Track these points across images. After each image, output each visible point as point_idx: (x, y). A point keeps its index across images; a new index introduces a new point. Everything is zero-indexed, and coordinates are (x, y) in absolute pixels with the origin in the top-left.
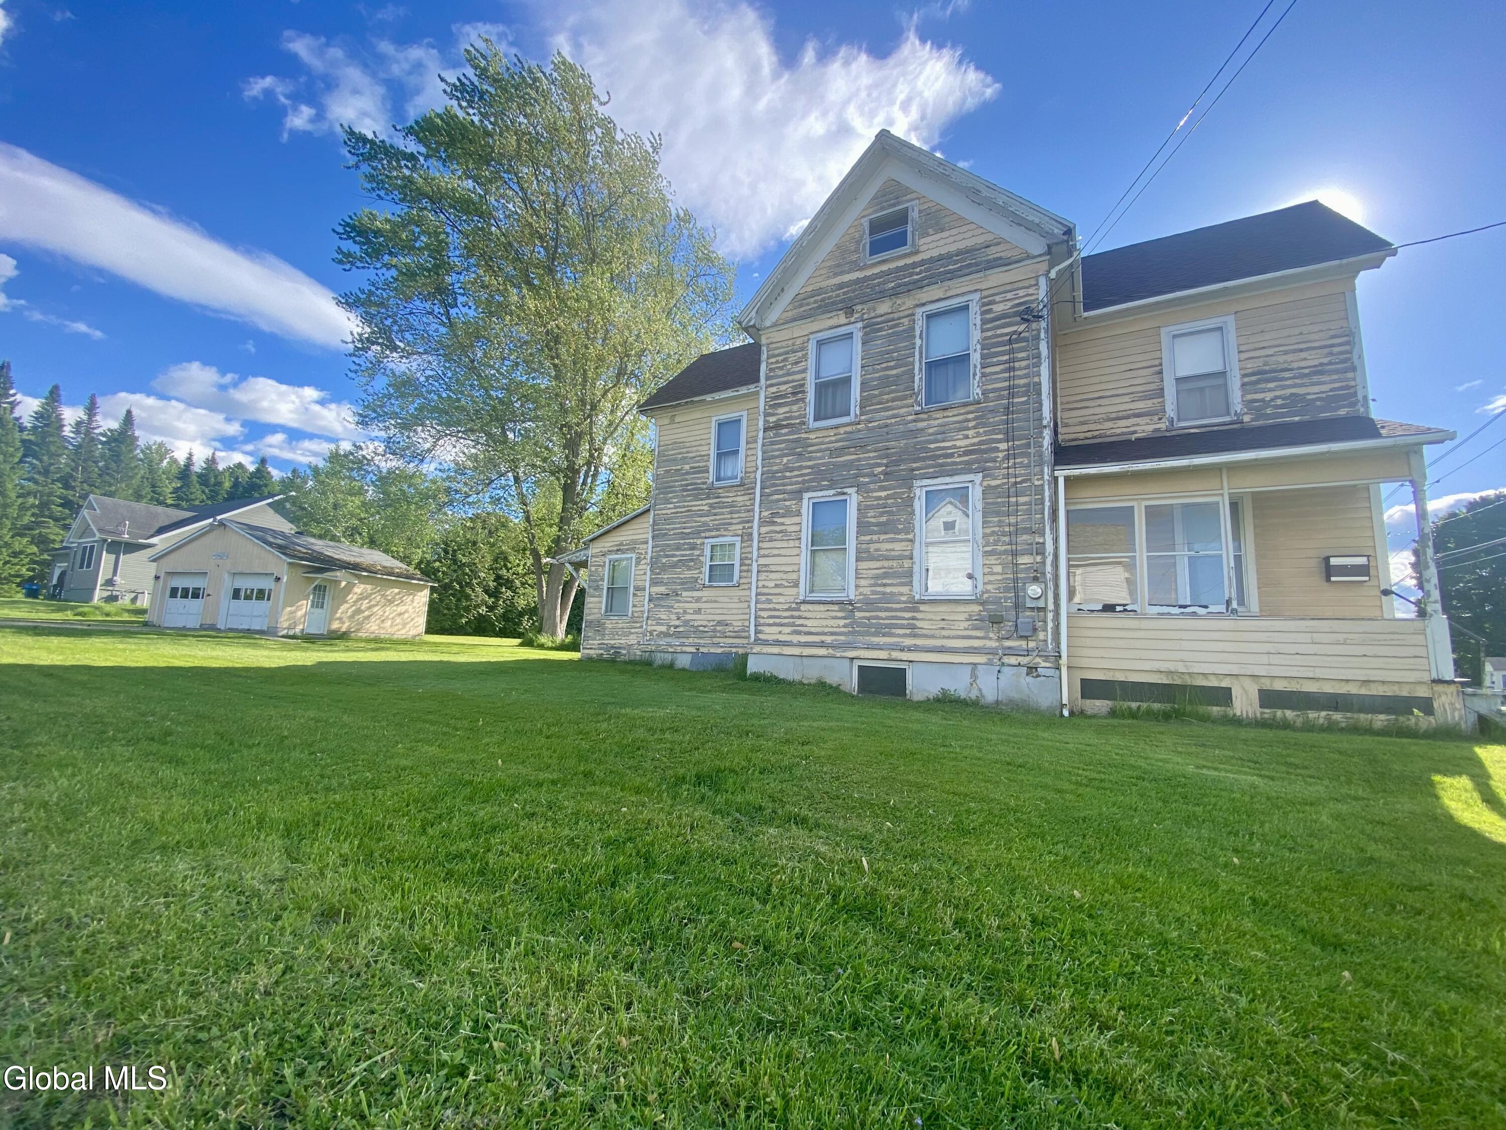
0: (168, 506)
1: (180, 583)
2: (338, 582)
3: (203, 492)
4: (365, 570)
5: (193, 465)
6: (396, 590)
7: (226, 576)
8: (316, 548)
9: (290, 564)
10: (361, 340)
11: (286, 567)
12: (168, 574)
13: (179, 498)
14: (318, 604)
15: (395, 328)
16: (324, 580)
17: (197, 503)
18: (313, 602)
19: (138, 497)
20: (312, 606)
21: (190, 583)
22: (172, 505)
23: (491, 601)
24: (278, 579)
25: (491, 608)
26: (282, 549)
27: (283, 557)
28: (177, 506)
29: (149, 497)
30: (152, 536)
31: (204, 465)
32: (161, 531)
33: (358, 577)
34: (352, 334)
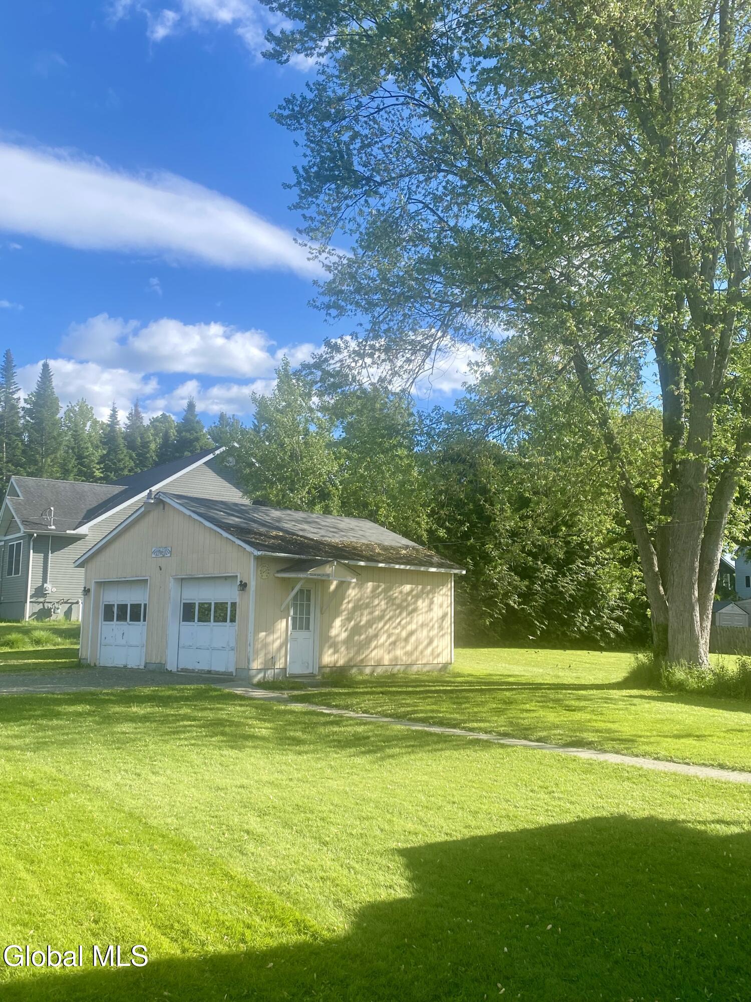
0: (96, 480)
1: (117, 597)
2: (324, 582)
3: (131, 457)
4: (362, 557)
5: (117, 423)
6: (407, 588)
7: (172, 584)
8: (288, 526)
9: (258, 558)
10: (308, 179)
11: (252, 562)
12: (101, 584)
13: (107, 469)
14: (302, 623)
15: (358, 144)
16: (308, 580)
17: (126, 472)
18: (294, 619)
19: (65, 473)
20: (294, 628)
21: (129, 597)
22: (101, 479)
23: (524, 585)
24: (243, 586)
25: (526, 597)
26: (242, 532)
27: (248, 548)
28: (106, 480)
29: (75, 470)
30: (81, 524)
31: (127, 422)
32: (91, 515)
33: (355, 571)
34: (295, 170)
